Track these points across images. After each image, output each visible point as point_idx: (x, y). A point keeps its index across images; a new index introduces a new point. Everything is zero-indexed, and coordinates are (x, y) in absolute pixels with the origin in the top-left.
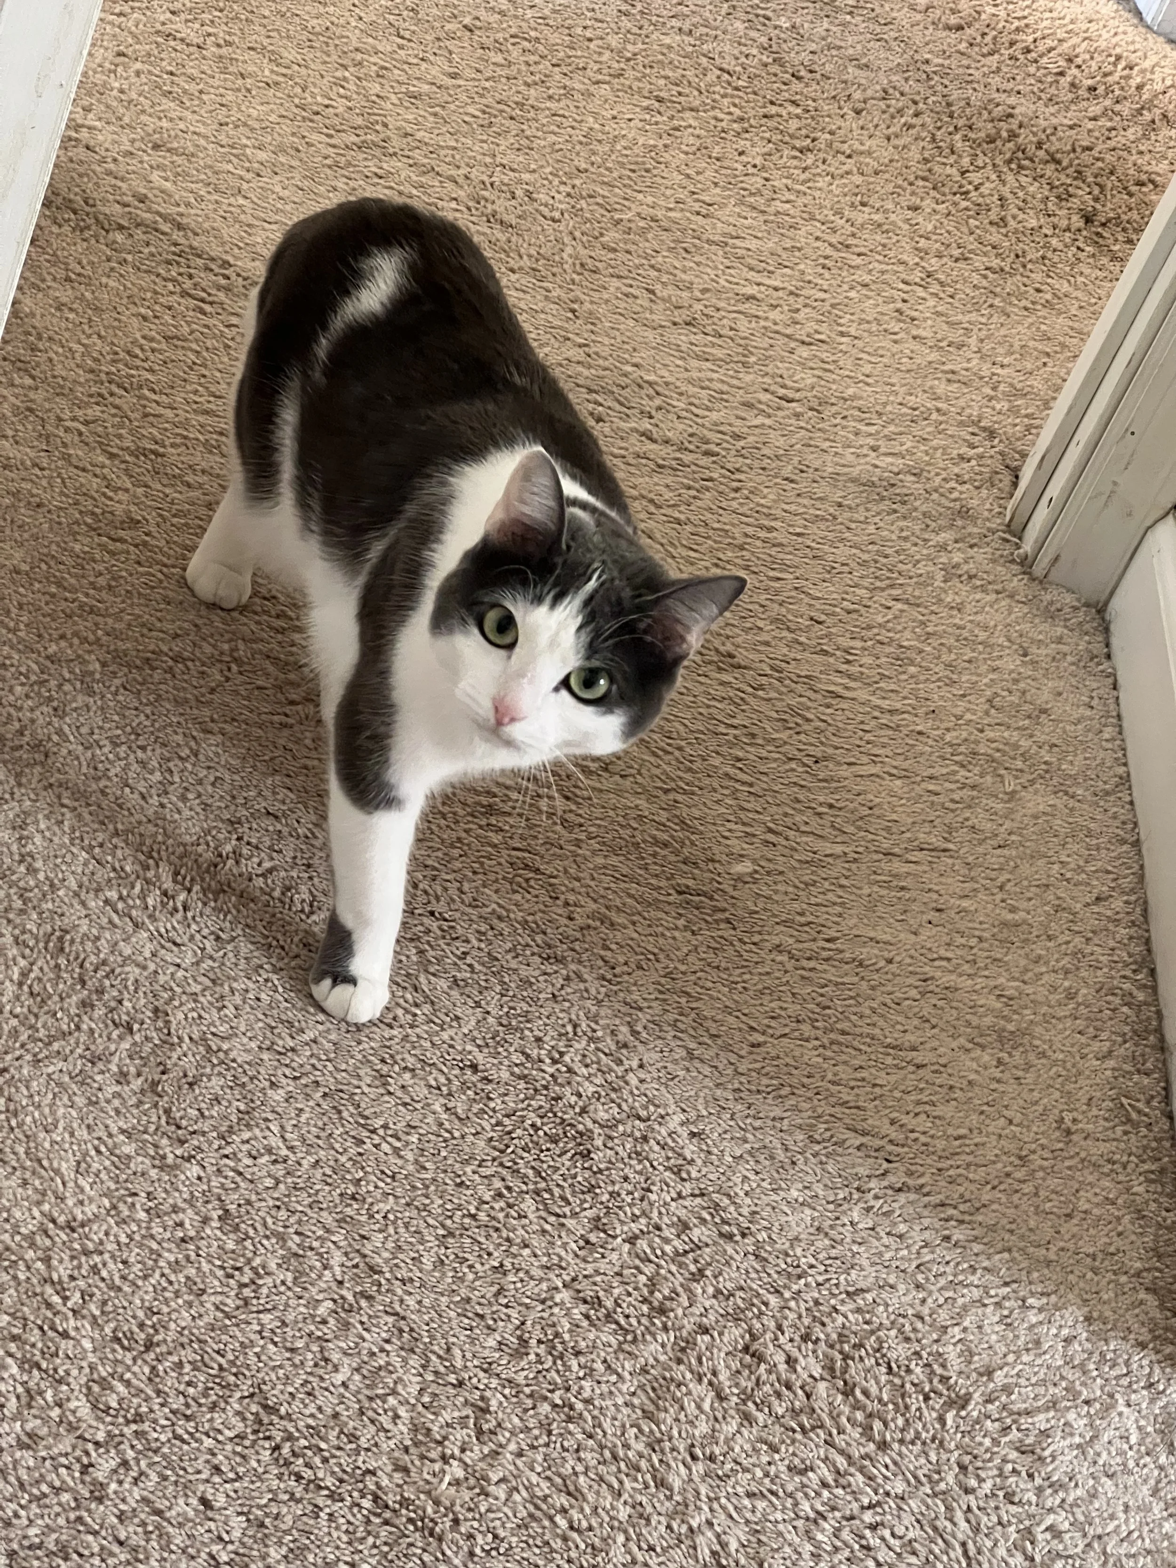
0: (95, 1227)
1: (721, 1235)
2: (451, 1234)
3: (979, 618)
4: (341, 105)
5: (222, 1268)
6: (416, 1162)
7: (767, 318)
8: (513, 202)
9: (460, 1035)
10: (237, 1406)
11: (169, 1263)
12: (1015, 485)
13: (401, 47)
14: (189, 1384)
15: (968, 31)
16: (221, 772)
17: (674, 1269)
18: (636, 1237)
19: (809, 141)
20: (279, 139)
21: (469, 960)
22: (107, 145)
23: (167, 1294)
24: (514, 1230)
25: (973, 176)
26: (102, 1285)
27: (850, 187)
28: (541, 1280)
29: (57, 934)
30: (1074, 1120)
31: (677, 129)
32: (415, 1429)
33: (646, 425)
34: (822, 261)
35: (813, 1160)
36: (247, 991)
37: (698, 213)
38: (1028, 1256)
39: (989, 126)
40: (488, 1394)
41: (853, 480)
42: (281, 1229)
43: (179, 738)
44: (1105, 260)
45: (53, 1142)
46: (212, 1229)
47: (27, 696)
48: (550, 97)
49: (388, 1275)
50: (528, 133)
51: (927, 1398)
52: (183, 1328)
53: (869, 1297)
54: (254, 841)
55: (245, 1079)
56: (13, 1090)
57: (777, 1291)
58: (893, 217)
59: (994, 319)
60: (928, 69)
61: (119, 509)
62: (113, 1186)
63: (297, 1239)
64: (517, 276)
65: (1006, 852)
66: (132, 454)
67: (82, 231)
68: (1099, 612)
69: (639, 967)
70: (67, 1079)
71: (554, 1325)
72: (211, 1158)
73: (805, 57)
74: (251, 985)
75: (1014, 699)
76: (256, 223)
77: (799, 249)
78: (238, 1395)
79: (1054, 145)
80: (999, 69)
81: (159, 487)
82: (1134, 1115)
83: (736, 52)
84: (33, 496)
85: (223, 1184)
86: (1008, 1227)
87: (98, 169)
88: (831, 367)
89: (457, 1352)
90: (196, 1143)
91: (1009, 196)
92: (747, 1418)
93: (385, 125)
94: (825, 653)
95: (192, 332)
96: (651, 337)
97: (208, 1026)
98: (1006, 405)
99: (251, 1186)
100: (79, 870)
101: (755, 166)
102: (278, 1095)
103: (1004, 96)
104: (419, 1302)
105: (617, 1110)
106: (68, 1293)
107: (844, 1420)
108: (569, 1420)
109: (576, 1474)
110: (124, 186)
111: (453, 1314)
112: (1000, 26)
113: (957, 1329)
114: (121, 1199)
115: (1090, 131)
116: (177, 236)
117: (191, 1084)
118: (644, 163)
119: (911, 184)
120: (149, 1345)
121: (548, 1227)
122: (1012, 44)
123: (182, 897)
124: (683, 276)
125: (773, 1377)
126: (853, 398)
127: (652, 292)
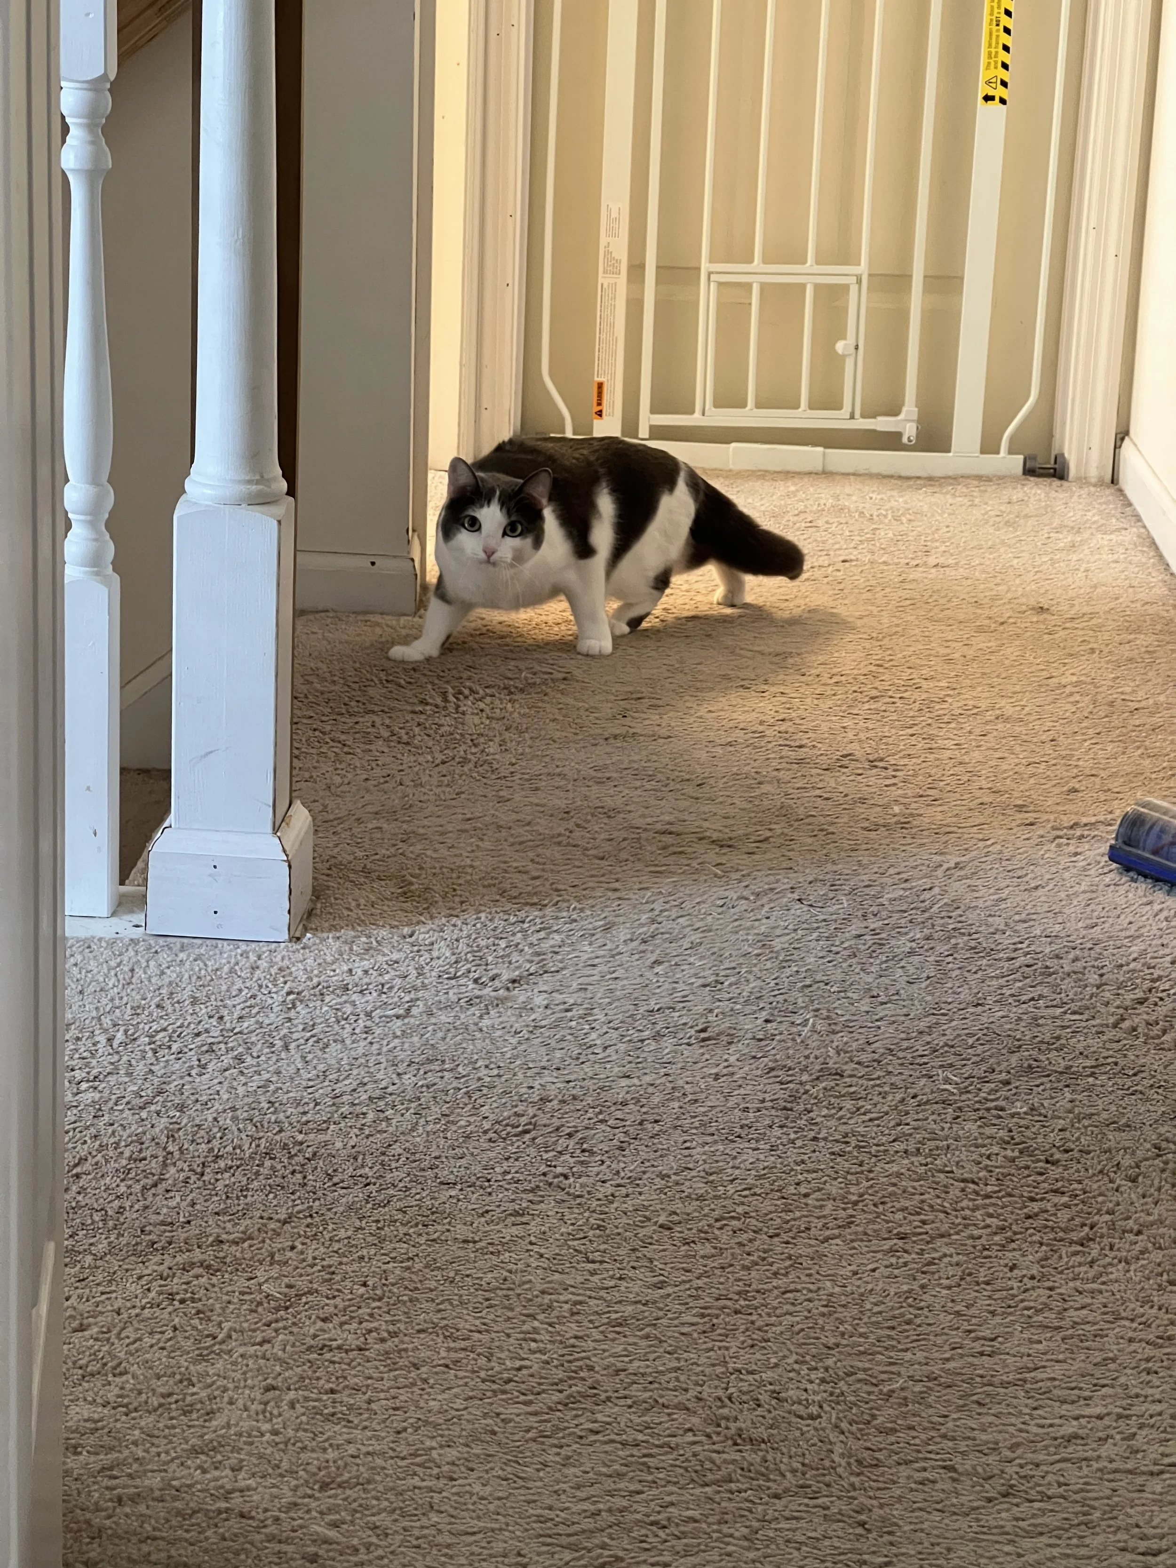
4: (535, 1362)
7: (1099, 1458)
8: (760, 1411)
13: (593, 1273)
19: (1086, 1229)
20: (470, 1427)
27: (1150, 1267)
31: (930, 1263)
34: (1144, 1365)
37: (982, 1354)
48: (776, 1274)
50: (759, 1323)
64: (784, 1501)
73: (1056, 1138)
77: (1113, 1360)
83: (975, 1157)
93: (590, 1368)
96: (965, 1526)
101: (1033, 1278)
118: (902, 1315)
124: (984, 1437)
127: (952, 1469)
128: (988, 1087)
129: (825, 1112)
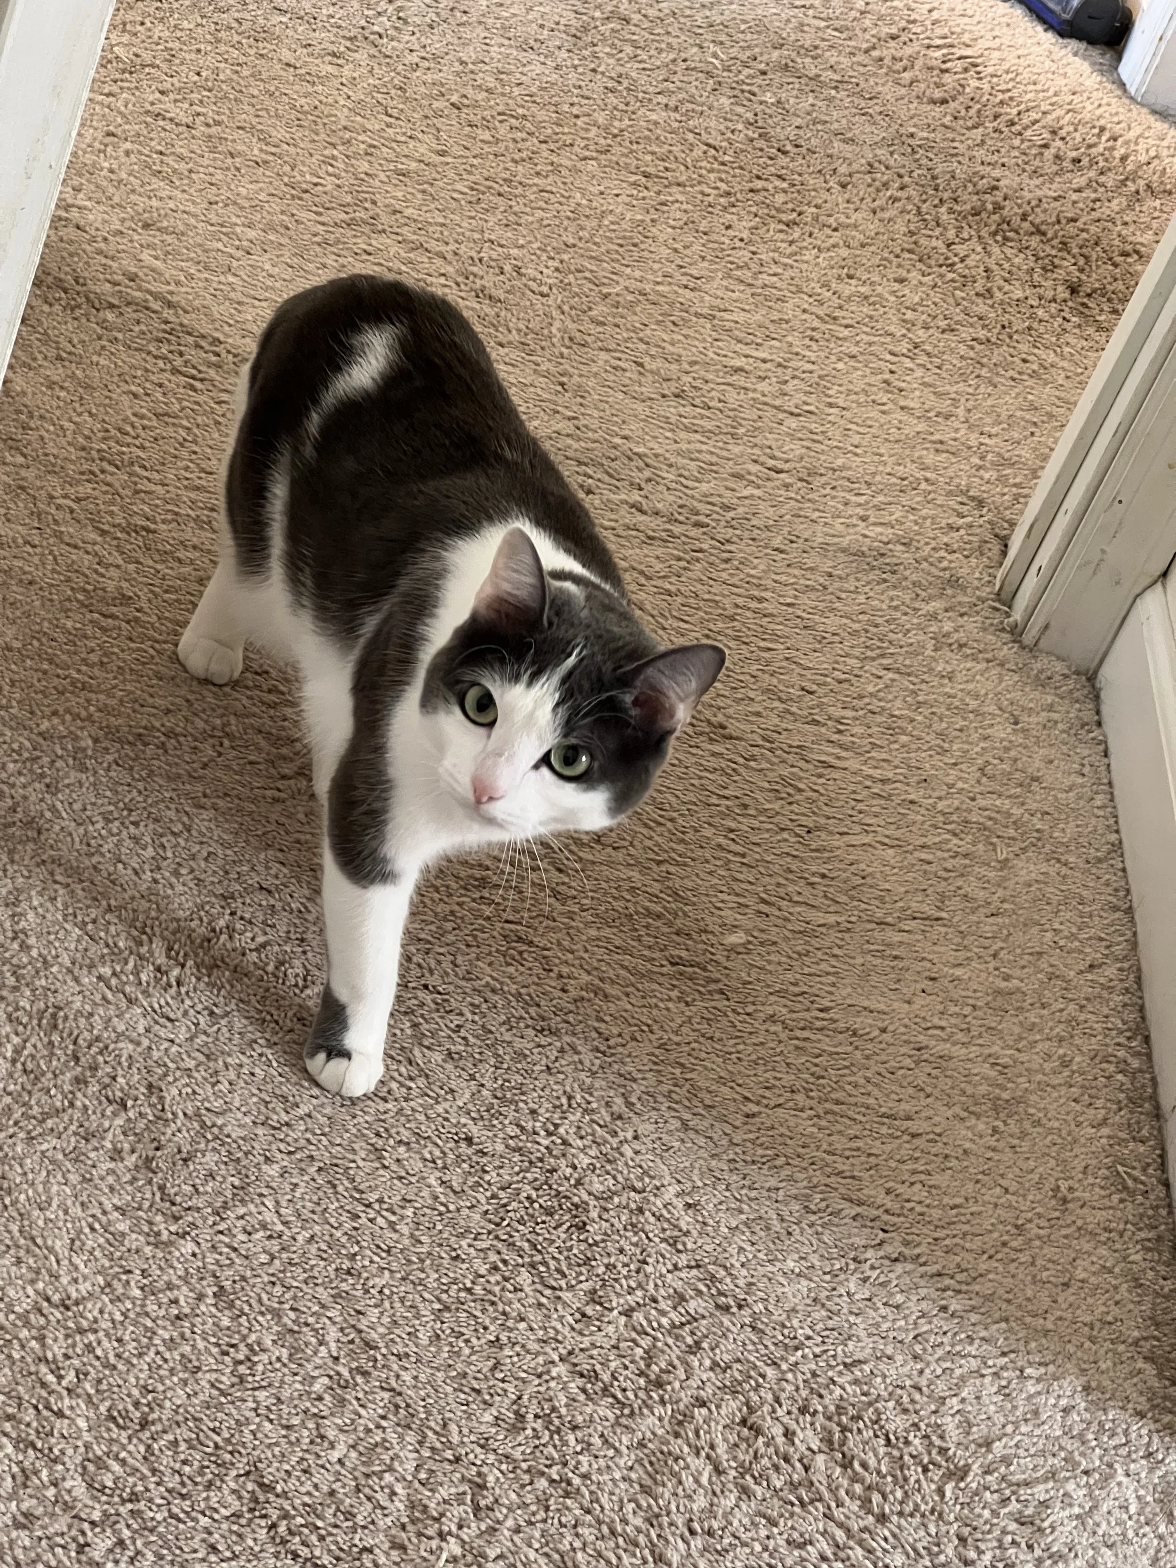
0: (89, 1306)
1: (718, 1306)
2: (447, 1308)
3: (971, 686)
4: (329, 183)
5: (218, 1345)
6: (412, 1236)
7: (755, 390)
8: (501, 278)
9: (455, 1108)
10: (232, 1485)
11: (164, 1340)
12: (1004, 553)
13: (389, 125)
14: (185, 1462)
15: (952, 105)
16: (214, 847)
17: (670, 1341)
18: (632, 1310)
19: (795, 215)
20: (269, 217)
21: (463, 1033)
22: (97, 225)
23: (162, 1372)
24: (510, 1303)
25: (959, 249)
26: (97, 1363)
27: (837, 259)
28: (537, 1354)
29: (50, 1010)
30: (1071, 1189)
31: (663, 204)
32: (412, 1506)
33: (636, 497)
34: (809, 333)
35: (810, 1231)
36: (241, 1066)
37: (686, 287)
38: (1027, 1326)
39: (975, 198)
40: (485, 1469)
41: (844, 551)
42: (276, 1306)
43: (171, 814)
44: (1091, 330)
45: (47, 1220)
46: (207, 1305)
47: (20, 773)
48: (538, 174)
49: (384, 1351)
50: (516, 209)
51: (925, 1470)
52: (179, 1407)
53: (867, 1368)
54: (247, 916)
55: (240, 1155)
56: (7, 1168)
57: (775, 1363)
58: (879, 289)
59: (982, 389)
60: (914, 142)
61: (111, 586)
62: (107, 1264)
63: (292, 1315)
64: (506, 350)
65: (999, 920)
66: (123, 530)
67: (72, 310)
68: (1089, 679)
69: (634, 1039)
70: (60, 1156)
71: (550, 1400)
72: (206, 1234)
73: (791, 132)
74: (245, 1060)
75: (1006, 767)
76: (245, 300)
77: (787, 322)
78: (234, 1473)
79: (1038, 218)
80: (983, 142)
81: (151, 563)
82: (1130, 1183)
83: (722, 127)
84: (25, 573)
85: (217, 1261)
86: (1006, 1296)
87: (88, 248)
88: (819, 438)
89: (453, 1427)
90: (190, 1219)
91: (995, 267)
92: (745, 1492)
93: (374, 203)
94: (816, 723)
95: (183, 409)
96: (640, 409)
97: (202, 1102)
98: (995, 475)
99: (246, 1262)
100: (72, 946)
101: (742, 240)
102: (272, 1171)
103: (989, 169)
104: (415, 1378)
105: (612, 1182)
106: (62, 1372)
107: (842, 1493)
108: (567, 1495)
109: (574, 1550)
110: (115, 265)
111: (449, 1389)
112: (984, 99)
113: (955, 1400)
114: (116, 1276)
115: (1075, 202)
116: (168, 314)
117: (185, 1160)
118: (631, 238)
119: (897, 256)
120: (144, 1424)
121: (544, 1300)
122: (996, 117)
123: (176, 972)
124: (671, 349)
125: (771, 1450)
126: (843, 468)
127: (641, 365)
128: (747, 71)
129: (607, 50)
